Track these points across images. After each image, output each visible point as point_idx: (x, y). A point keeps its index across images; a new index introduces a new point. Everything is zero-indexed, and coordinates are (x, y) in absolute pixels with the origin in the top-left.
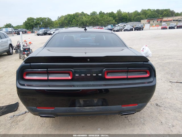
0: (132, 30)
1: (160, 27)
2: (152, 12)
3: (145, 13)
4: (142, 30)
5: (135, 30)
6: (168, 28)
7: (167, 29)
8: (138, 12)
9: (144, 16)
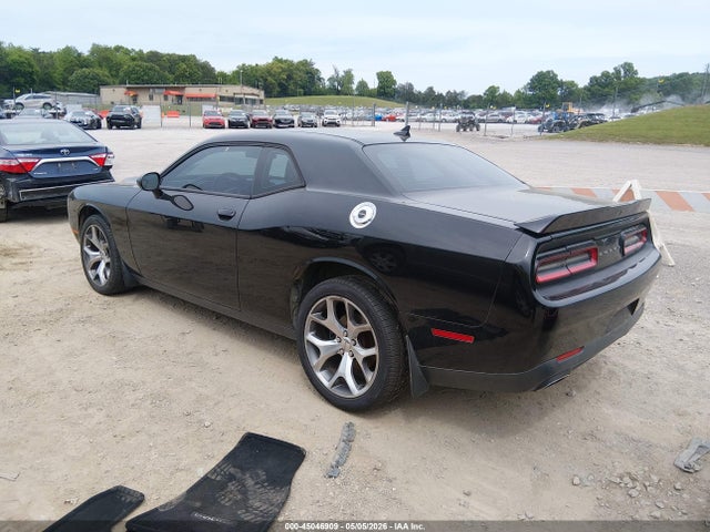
0: (99, 127)
1: (199, 121)
2: (134, 59)
3: (107, 59)
4: (139, 127)
5: (110, 127)
6: (227, 125)
7: (223, 127)
8: (79, 55)
9: (107, 73)
